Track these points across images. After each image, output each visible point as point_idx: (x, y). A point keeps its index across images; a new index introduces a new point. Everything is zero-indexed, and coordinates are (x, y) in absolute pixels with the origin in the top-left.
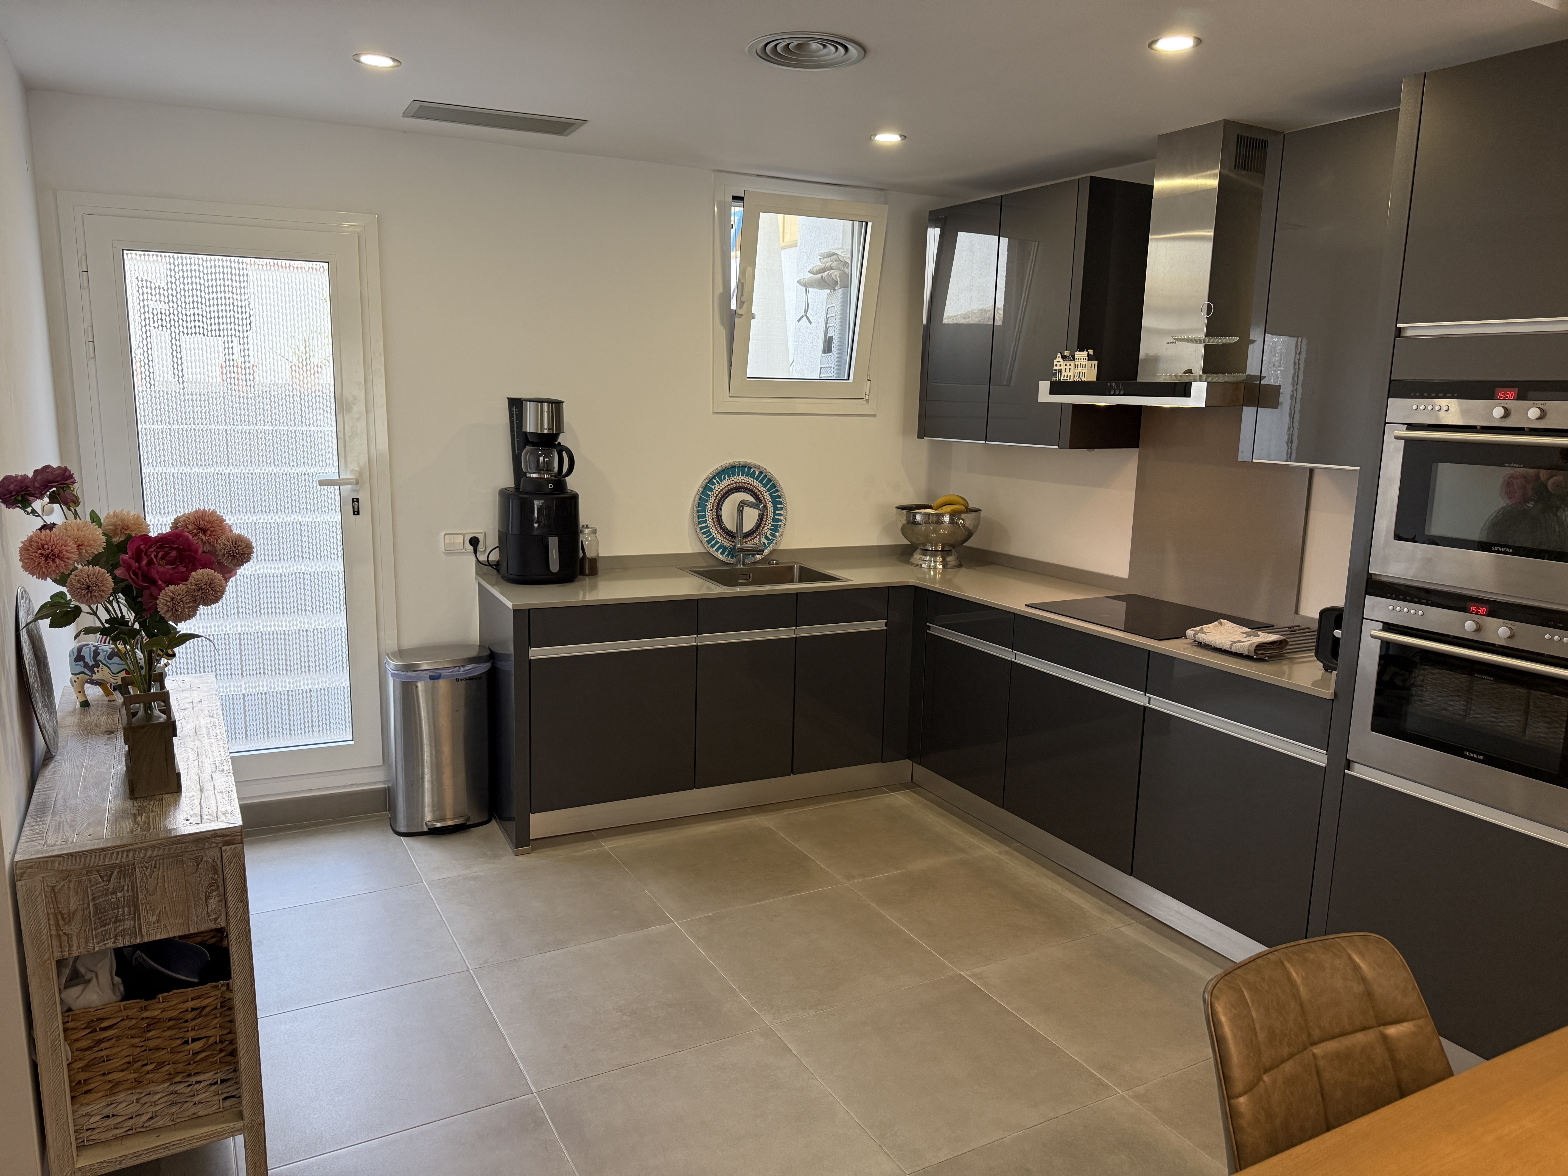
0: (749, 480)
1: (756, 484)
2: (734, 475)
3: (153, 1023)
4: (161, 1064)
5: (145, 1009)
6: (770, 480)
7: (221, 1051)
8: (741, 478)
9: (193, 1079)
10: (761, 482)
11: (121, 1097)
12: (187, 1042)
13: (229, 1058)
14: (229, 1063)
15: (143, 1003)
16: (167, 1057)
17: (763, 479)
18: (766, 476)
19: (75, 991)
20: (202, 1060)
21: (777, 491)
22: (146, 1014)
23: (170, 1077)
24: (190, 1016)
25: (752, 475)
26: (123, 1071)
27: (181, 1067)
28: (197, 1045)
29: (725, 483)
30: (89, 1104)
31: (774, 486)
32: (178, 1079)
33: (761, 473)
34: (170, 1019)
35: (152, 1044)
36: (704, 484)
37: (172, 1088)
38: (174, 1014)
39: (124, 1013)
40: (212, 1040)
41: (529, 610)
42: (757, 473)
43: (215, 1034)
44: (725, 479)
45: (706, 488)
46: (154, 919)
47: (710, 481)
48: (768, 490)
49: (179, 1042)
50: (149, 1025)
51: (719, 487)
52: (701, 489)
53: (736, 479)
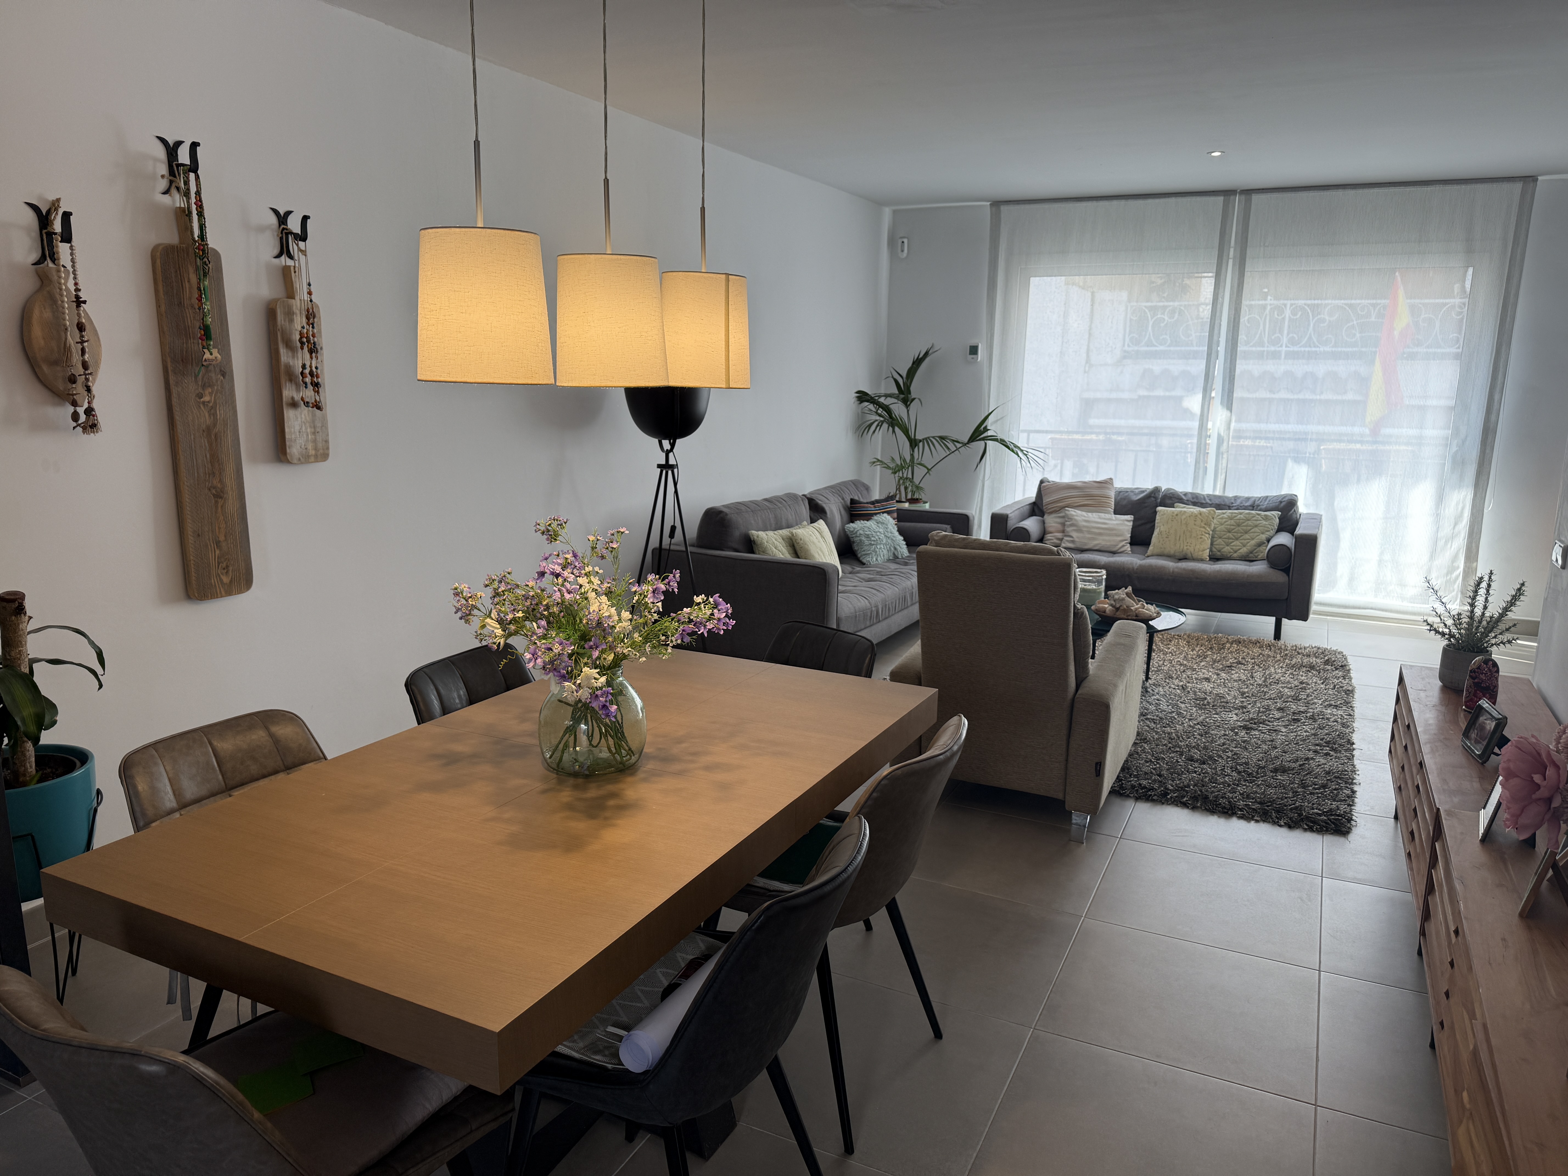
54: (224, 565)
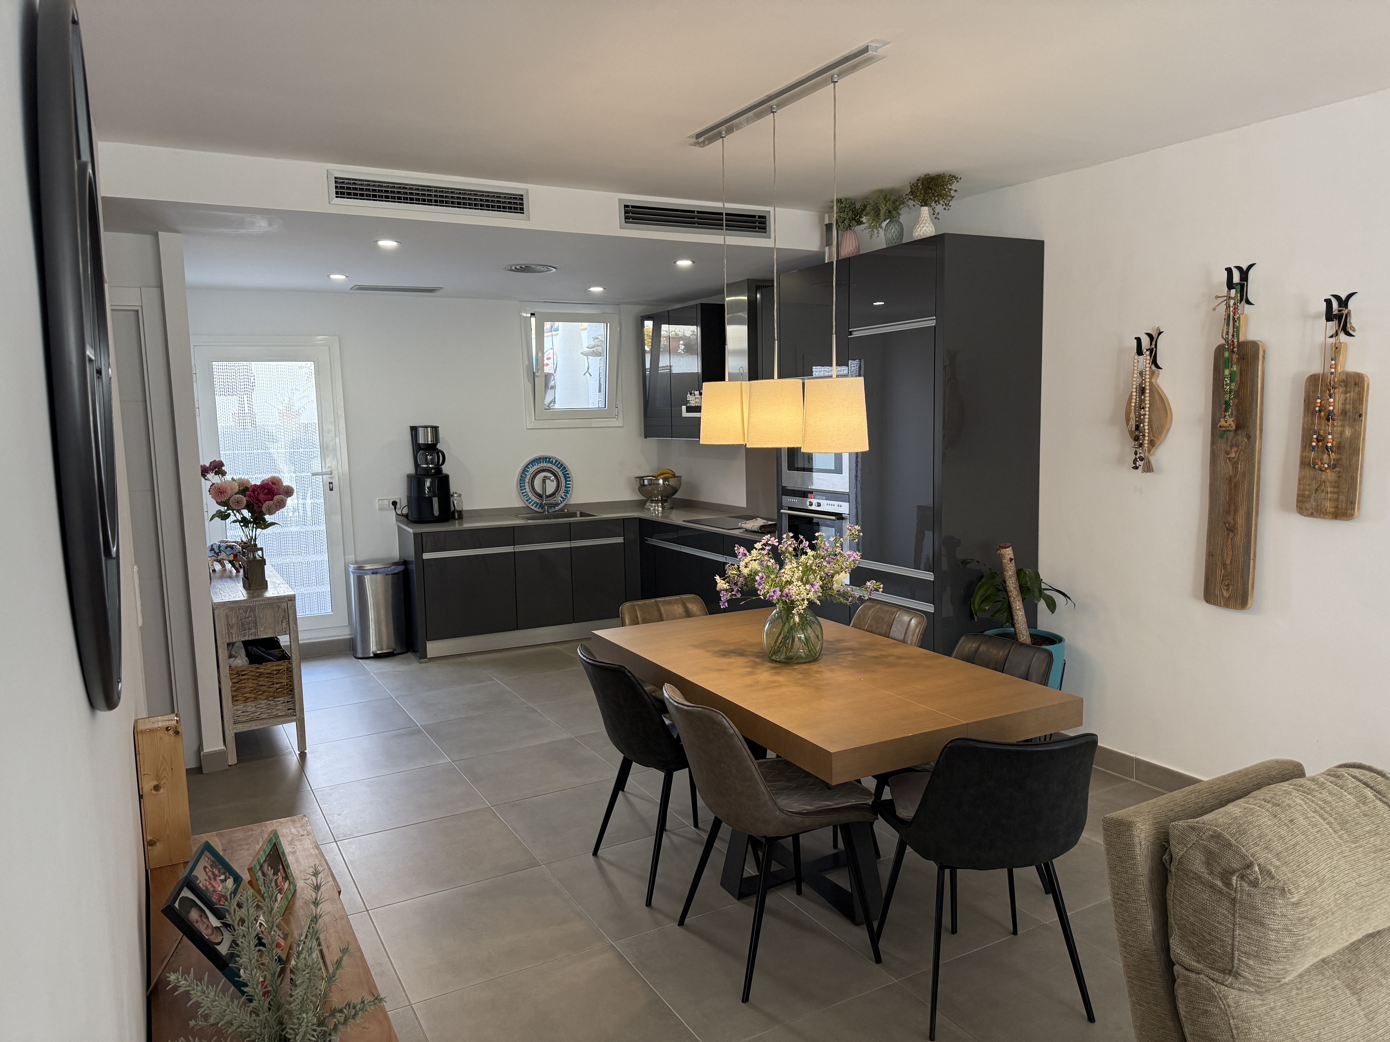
0: (550, 465)
1: (554, 467)
2: (540, 463)
3: (261, 674)
4: (264, 692)
5: (258, 668)
6: (562, 465)
7: (287, 689)
8: (545, 464)
9: (276, 699)
10: (557, 466)
11: (249, 704)
12: (274, 684)
13: (290, 692)
14: (290, 694)
15: (257, 666)
16: (266, 689)
17: (558, 464)
18: (559, 463)
19: (232, 660)
20: (279, 692)
21: (567, 471)
22: (258, 670)
23: (267, 699)
24: (275, 672)
25: (551, 463)
26: (250, 693)
27: (271, 694)
28: (278, 686)
29: (536, 467)
30: (237, 706)
31: (565, 468)
32: (271, 699)
33: (556, 461)
34: (268, 674)
35: (261, 683)
36: (523, 468)
37: (268, 702)
38: (269, 671)
39: (250, 669)
40: (283, 684)
41: (422, 533)
42: (554, 461)
43: (285, 681)
44: (535, 465)
45: (525, 470)
46: (262, 629)
47: (527, 466)
48: (561, 471)
49: (271, 683)
50: (260, 675)
51: (532, 470)
52: (521, 471)
53: (542, 465)
54: (1226, 583)
